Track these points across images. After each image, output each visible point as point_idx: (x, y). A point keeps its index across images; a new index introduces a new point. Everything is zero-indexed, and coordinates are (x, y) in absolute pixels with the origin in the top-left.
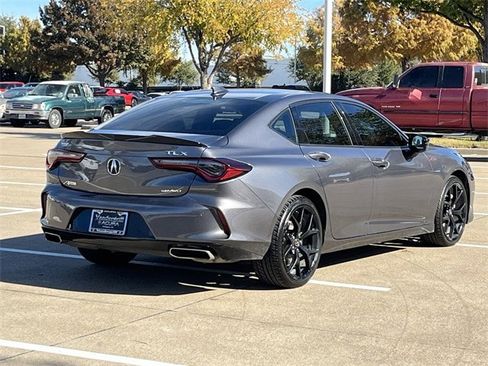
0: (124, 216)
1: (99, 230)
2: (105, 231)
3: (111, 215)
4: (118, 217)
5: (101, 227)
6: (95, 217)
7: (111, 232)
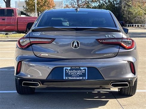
0: (85, 69)
1: (70, 78)
2: (74, 78)
3: (76, 70)
4: (81, 70)
5: (71, 76)
6: (66, 71)
7: (78, 78)
